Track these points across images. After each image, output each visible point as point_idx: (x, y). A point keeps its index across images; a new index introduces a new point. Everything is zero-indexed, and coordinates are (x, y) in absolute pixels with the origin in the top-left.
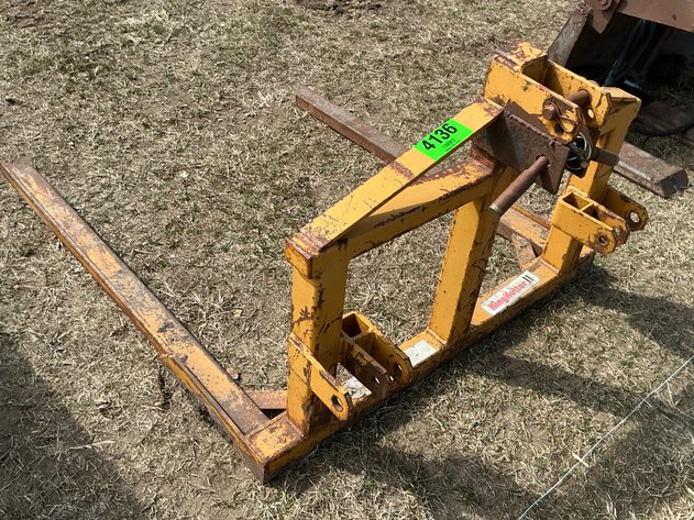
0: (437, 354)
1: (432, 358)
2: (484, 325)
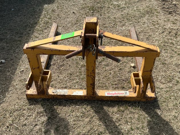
0: (82, 96)
1: (80, 96)
2: (101, 96)
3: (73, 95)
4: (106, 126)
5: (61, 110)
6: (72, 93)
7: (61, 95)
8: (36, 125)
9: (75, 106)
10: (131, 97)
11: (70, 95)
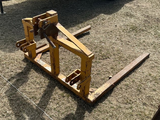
1: (48, 71)
2: (59, 78)
3: (45, 68)
4: (43, 97)
5: (33, 73)
6: (46, 67)
7: (39, 64)
8: (13, 72)
9: (42, 76)
10: (76, 90)
11: (43, 67)
